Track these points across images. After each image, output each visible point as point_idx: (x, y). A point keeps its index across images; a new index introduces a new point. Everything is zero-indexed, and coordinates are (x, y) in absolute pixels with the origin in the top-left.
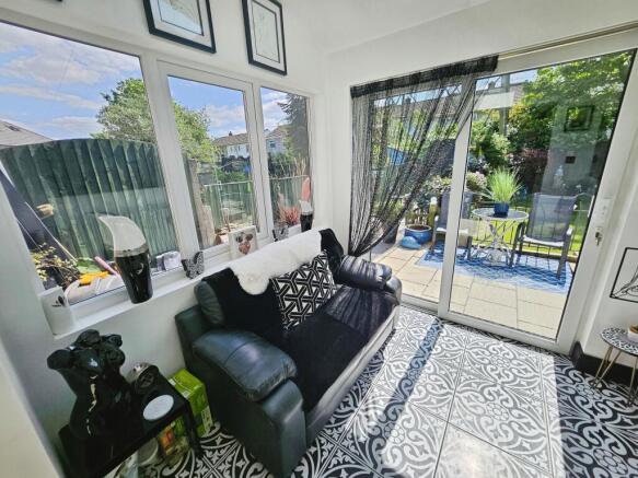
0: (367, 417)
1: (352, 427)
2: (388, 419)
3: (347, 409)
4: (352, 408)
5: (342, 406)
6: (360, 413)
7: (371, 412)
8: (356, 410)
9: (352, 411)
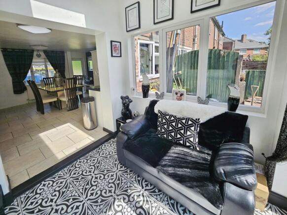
0: (139, 195)
1: (135, 187)
2: (137, 208)
3: (144, 186)
4: (145, 188)
5: (146, 183)
6: (142, 192)
7: (141, 198)
8: (143, 190)
9: (143, 188)
